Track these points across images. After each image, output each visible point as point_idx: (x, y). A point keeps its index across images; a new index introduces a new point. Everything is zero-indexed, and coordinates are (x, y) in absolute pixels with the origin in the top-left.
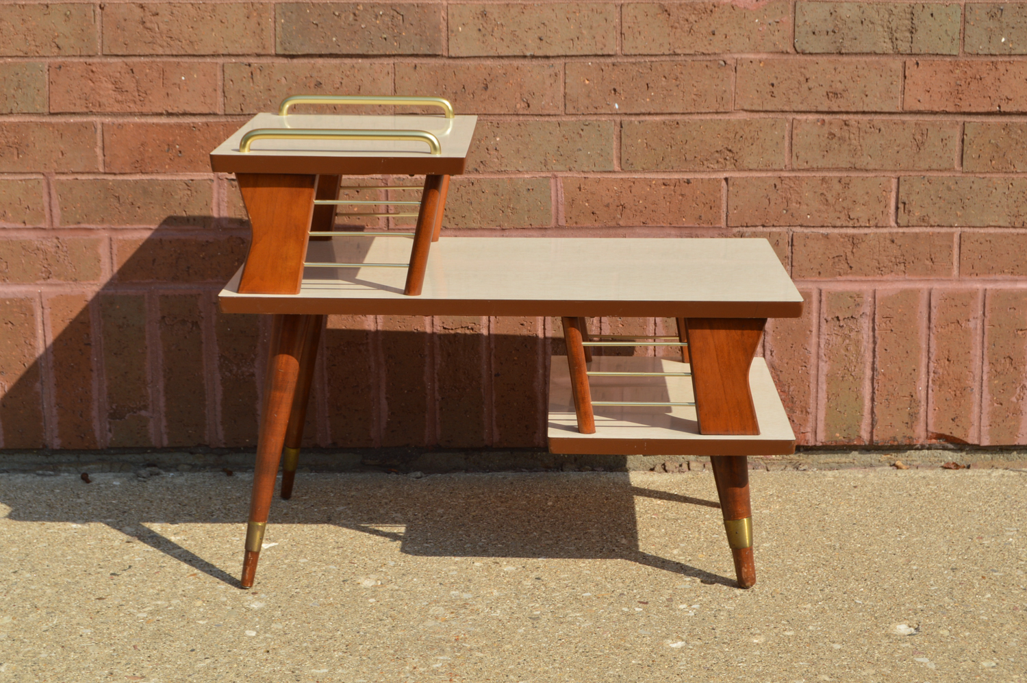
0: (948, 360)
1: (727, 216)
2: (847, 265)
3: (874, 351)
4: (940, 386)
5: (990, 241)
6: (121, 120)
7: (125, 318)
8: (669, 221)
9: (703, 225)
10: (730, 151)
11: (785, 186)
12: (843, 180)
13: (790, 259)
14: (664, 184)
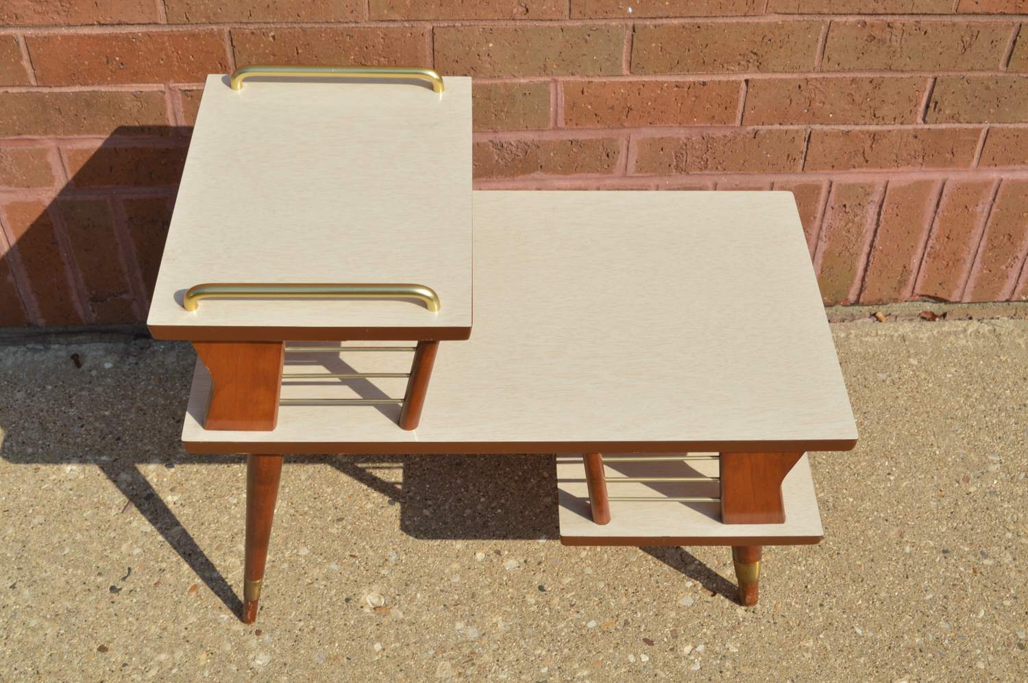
0: (948, 237)
1: (742, 116)
2: (863, 158)
3: (876, 232)
4: (934, 258)
5: (1018, 136)
6: (45, 32)
7: (89, 219)
8: (679, 121)
9: (715, 125)
10: (755, 54)
11: (811, 87)
12: (875, 80)
13: (804, 154)
14: (677, 86)
